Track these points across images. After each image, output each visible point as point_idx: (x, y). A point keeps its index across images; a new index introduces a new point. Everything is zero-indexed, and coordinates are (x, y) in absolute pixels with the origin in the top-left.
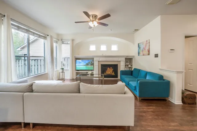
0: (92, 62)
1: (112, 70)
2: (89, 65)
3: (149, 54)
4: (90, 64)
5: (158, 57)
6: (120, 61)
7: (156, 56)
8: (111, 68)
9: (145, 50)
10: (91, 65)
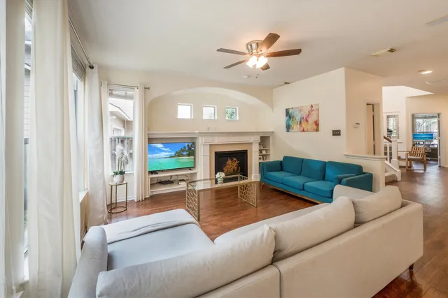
0: (190, 149)
1: (235, 164)
2: (183, 155)
3: (317, 130)
4: (185, 153)
5: (339, 135)
6: (251, 143)
7: (336, 133)
8: (235, 159)
9: (307, 121)
10: (189, 155)
